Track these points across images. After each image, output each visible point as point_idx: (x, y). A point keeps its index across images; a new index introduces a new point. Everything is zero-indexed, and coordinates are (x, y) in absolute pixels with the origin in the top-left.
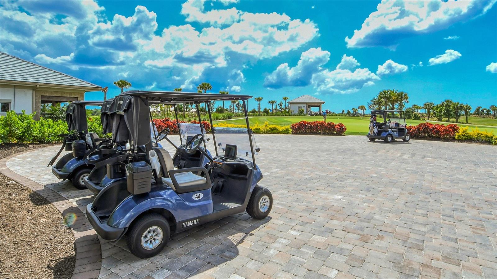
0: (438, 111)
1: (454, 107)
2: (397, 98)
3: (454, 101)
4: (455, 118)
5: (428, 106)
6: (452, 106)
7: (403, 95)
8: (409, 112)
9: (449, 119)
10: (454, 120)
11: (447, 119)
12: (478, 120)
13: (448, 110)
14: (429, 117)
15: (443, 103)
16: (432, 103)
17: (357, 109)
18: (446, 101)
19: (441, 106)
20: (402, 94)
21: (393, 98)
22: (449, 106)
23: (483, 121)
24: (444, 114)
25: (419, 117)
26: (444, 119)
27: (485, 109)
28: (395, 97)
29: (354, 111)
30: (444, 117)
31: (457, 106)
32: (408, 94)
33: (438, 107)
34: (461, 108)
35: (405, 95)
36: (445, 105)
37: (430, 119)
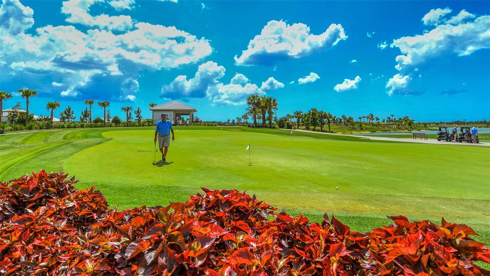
0: (306, 119)
1: (319, 115)
2: (266, 104)
3: (319, 110)
4: (320, 126)
5: (298, 115)
6: (317, 115)
7: (272, 101)
8: (282, 121)
9: (315, 128)
10: (319, 128)
11: (313, 127)
12: (334, 127)
13: (314, 119)
14: (299, 125)
15: (310, 111)
16: (301, 112)
17: (240, 119)
18: (312, 110)
19: (308, 115)
20: (271, 99)
21: (262, 104)
22: (315, 114)
23: (338, 128)
24: (311, 122)
25: (291, 125)
26: (311, 127)
27: (338, 118)
28: (264, 102)
29: (238, 121)
30: (311, 126)
31: (321, 114)
32: (276, 100)
33: (306, 116)
34: (325, 116)
35: (274, 101)
36: (311, 113)
37: (300, 127)
